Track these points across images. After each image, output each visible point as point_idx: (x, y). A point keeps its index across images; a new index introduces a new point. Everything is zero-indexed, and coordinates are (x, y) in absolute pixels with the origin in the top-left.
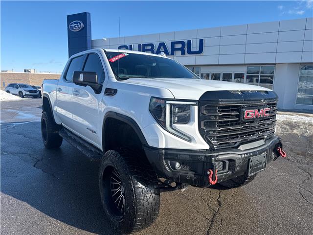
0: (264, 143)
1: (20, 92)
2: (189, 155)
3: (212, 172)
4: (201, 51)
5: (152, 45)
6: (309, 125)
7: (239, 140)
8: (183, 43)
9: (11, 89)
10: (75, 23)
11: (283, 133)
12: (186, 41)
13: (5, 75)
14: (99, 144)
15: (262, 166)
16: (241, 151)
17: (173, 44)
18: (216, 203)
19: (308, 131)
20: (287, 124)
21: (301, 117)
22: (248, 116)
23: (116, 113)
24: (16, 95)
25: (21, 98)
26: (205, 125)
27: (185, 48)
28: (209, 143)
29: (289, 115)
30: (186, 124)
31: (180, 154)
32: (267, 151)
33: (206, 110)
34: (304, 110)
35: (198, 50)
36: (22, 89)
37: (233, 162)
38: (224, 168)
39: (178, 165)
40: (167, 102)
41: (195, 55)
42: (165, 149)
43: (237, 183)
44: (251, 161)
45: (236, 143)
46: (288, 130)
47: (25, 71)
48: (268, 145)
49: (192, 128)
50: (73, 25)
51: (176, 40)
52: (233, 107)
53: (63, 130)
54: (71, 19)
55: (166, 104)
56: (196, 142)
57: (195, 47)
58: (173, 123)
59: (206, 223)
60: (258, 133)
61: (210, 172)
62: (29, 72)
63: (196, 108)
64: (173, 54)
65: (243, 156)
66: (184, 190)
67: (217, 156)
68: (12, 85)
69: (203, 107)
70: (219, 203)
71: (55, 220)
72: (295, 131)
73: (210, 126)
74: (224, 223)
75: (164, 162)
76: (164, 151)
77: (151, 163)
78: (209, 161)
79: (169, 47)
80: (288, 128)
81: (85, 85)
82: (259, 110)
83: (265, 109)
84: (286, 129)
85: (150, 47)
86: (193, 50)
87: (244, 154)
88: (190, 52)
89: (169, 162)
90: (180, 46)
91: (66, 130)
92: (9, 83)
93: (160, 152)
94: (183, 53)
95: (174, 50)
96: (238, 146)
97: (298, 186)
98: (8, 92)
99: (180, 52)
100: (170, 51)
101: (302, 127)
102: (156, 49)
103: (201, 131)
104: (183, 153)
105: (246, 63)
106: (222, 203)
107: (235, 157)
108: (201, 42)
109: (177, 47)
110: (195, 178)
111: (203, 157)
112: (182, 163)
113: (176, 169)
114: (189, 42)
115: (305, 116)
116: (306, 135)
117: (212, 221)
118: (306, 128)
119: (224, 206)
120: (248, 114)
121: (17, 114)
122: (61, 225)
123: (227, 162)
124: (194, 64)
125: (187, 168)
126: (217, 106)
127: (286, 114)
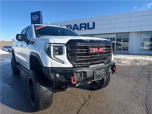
0: (104, 65)
1: (9, 50)
2: (62, 70)
3: (73, 77)
4: (94, 28)
5: (71, 26)
6: (145, 61)
7: (89, 63)
8: (85, 24)
9: (5, 49)
10: (34, 16)
11: (131, 65)
12: (87, 23)
13: (2, 42)
14: (29, 68)
15: (103, 76)
16: (90, 68)
17: (81, 25)
18: (88, 96)
19: (143, 63)
20: (134, 61)
21: (142, 57)
22: (93, 51)
23: (33, 52)
24: (7, 51)
25: (9, 53)
26: (70, 56)
27: (86, 26)
28: (72, 64)
29: (136, 56)
30: (61, 55)
31: (58, 70)
32: (105, 68)
33: (70, 48)
34: (144, 54)
35: (92, 27)
36: (10, 49)
37: (85, 73)
38: (81, 76)
39: (58, 75)
40: (51, 45)
41: (91, 29)
42: (51, 68)
43: (99, 87)
44: (95, 73)
45: (87, 64)
46: (134, 63)
47: (13, 40)
48: (106, 66)
49: (64, 57)
50: (33, 17)
51: (82, 23)
52: (84, 47)
53: (19, 65)
54: (32, 14)
55: (50, 46)
56: (66, 64)
57: (91, 26)
58: (55, 55)
59: (80, 105)
60: (101, 60)
61: (72, 77)
62: (14, 40)
63: (65, 47)
64: (81, 29)
65: (91, 70)
66: (68, 89)
67: (76, 70)
68: (5, 47)
69: (68, 47)
70: (90, 96)
71: (6, 106)
72: (137, 64)
73: (73, 56)
74: (89, 105)
75: (51, 74)
76: (50, 69)
77: (45, 75)
78: (72, 72)
79: (79, 26)
80: (134, 62)
81: (22, 41)
82: (99, 49)
83: (102, 48)
84: (133, 63)
85: (70, 27)
86: (90, 27)
87: (91, 69)
88: (89, 28)
89: (53, 74)
90: (84, 26)
91: (20, 65)
92: (4, 46)
93: (49, 69)
94: (85, 29)
95: (81, 27)
96: (89, 66)
97: (131, 88)
98: (3, 50)
99: (84, 28)
100: (79, 28)
101: (141, 62)
102: (73, 27)
103: (68, 58)
104: (60, 69)
105: (115, 32)
106: (91, 96)
107: (86, 71)
108: (94, 23)
109: (83, 26)
110: (66, 81)
111: (69, 71)
112: (60, 74)
113: (57, 77)
114: (88, 23)
115: (144, 57)
116: (142, 65)
117: (83, 105)
118: (143, 62)
119: (91, 97)
120: (92, 50)
121: (4, 60)
122: (8, 108)
123: (83, 73)
124: (91, 34)
125: (63, 76)
126: (75, 46)
127: (135, 56)
